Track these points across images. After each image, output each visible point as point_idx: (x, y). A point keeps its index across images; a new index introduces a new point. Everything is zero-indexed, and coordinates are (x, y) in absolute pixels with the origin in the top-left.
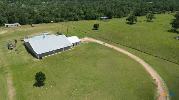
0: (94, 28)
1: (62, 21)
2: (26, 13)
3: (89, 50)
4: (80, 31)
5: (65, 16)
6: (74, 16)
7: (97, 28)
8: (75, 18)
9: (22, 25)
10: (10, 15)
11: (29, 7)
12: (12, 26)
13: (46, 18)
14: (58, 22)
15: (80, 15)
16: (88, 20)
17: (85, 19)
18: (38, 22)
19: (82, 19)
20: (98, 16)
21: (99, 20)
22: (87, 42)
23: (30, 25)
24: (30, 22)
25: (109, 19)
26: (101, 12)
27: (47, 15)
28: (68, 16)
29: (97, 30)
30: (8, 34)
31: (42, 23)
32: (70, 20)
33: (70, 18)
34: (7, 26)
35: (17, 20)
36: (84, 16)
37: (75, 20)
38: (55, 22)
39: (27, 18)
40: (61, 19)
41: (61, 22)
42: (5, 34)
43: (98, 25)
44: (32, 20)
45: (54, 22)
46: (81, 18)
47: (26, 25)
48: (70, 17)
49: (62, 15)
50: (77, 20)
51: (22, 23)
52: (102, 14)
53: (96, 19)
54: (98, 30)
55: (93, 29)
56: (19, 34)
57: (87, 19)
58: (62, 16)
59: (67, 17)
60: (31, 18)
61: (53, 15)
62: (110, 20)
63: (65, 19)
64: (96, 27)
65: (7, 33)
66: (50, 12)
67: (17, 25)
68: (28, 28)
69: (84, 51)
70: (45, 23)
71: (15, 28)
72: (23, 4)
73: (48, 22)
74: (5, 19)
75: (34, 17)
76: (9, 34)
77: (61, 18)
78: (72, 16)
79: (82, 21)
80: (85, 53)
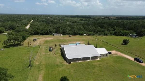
0: (123, 43)
1: (94, 35)
2: (68, 27)
3: (116, 64)
4: (109, 45)
5: (96, 31)
6: (104, 31)
7: (126, 43)
8: (105, 33)
9: (64, 35)
10: (58, 28)
12: (57, 35)
13: (81, 32)
14: (90, 35)
15: (110, 31)
16: (118, 36)
17: (114, 35)
18: (75, 34)
19: (111, 34)
20: (127, 33)
21: (128, 37)
22: (115, 55)
23: (69, 36)
24: (69, 33)
25: (139, 37)
26: (132, 30)
27: (82, 30)
28: (99, 31)
29: (126, 46)
30: (53, 40)
31: (78, 35)
32: (100, 34)
33: (101, 33)
34: (54, 35)
35: (61, 31)
36: (114, 32)
37: (104, 35)
38: (88, 35)
39: (68, 30)
41: (92, 35)
42: (51, 40)
43: (128, 40)
44: (71, 32)
45: (86, 35)
46: (111, 33)
47: (66, 36)
48: (100, 32)
49: (94, 30)
50: (107, 35)
53: (125, 36)
54: (127, 45)
55: (122, 44)
56: (60, 41)
57: (116, 35)
58: (94, 31)
59: (98, 32)
60: (70, 31)
61: (87, 30)
62: (141, 37)
63: (96, 33)
64: (125, 42)
66: (85, 28)
67: (60, 35)
68: (67, 37)
69: (111, 64)
70: (79, 35)
71: (59, 36)
72: (68, 22)
73: (82, 35)
74: (54, 30)
75: (73, 30)
77: (93, 32)
78: (102, 32)
79: (111, 36)
80: (112, 66)
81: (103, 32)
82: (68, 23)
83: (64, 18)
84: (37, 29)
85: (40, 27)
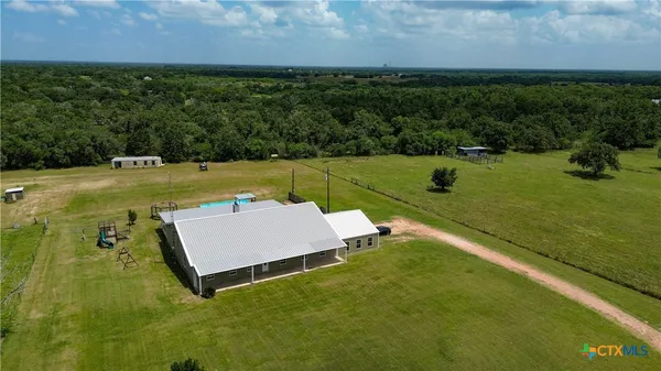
0: (435, 186)
1: (313, 155)
2: (189, 124)
3: (412, 275)
4: (378, 195)
5: (323, 136)
6: (355, 138)
7: (444, 185)
8: (358, 147)
9: (170, 161)
10: (138, 127)
11: (205, 106)
12: (135, 163)
13: (253, 144)
14: (297, 158)
15: (380, 136)
16: (411, 155)
17: (395, 151)
18: (226, 155)
19: (387, 149)
20: (447, 142)
21: (452, 157)
22: (404, 239)
23: (198, 165)
24: (198, 154)
25: (493, 157)
26: (463, 127)
27: (258, 133)
28: (333, 139)
29: (446, 195)
30: (114, 191)
31: (241, 158)
32: (339, 151)
33: (342, 147)
34: (119, 164)
35: (157, 143)
36: (395, 140)
37: (358, 154)
38: (286, 158)
39: (189, 139)
40: (308, 147)
41: (306, 157)
42: (104, 189)
43: (453, 172)
44: (206, 145)
45: (281, 157)
46: (384, 146)
47: (182, 165)
48: (341, 142)
49: (312, 134)
50: (366, 153)
51: (172, 155)
52: (465, 134)
53: (440, 154)
54: (449, 191)
55: (431, 190)
56: (152, 192)
57: (403, 152)
58: (313, 138)
59: (330, 141)
60: (203, 141)
61: (281, 134)
62: (499, 157)
63: (323, 147)
64: (442, 181)
65: (111, 188)
66: (273, 123)
67: (153, 162)
68: (188, 173)
69: (392, 277)
70: (249, 159)
71: (150, 170)
72: (188, 97)
73: (261, 158)
74: (119, 141)
75: (214, 137)
76: (118, 191)
77: (310, 143)
78: (348, 140)
79: (385, 157)
80: (394, 284)
81: (353, 142)
82: (187, 103)
83: (170, 81)
84: (24, 137)
85: (40, 127)
